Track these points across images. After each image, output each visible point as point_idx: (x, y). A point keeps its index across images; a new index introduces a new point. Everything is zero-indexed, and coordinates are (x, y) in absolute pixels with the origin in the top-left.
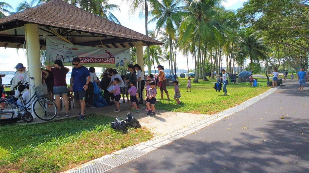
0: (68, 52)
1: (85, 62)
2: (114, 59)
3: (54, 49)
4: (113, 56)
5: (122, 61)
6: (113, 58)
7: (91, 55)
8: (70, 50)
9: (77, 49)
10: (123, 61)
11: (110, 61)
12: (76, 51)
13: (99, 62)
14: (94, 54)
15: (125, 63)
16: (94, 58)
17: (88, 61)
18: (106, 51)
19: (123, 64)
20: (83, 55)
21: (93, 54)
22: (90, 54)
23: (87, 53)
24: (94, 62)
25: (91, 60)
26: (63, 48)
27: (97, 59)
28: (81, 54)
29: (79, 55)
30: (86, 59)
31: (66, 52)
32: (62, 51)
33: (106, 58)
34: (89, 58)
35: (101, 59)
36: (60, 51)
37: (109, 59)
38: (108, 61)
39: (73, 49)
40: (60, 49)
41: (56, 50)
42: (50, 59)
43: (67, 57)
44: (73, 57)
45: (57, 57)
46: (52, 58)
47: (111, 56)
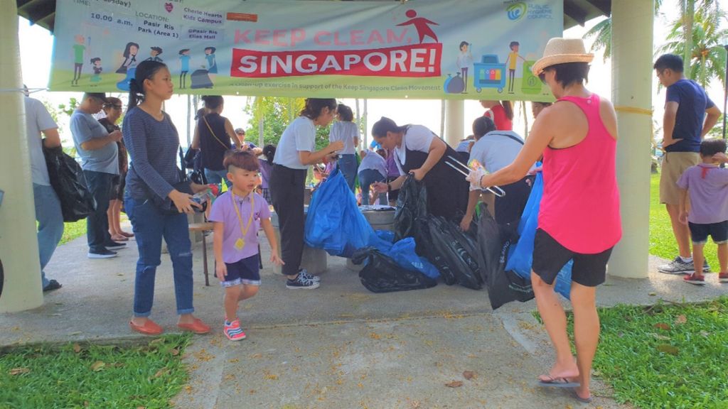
0: (193, 33)
1: (268, 75)
2: (433, 52)
3: (110, 19)
4: (435, 38)
5: (490, 60)
6: (428, 46)
7: (317, 40)
8: (213, 21)
9: (253, 18)
10: (501, 60)
11: (408, 63)
12: (244, 26)
13: (343, 72)
14: (337, 34)
15: (512, 71)
16: (321, 56)
17: (287, 68)
18: (411, 13)
19: (498, 76)
20: (271, 40)
21: (329, 34)
22: (310, 33)
23: (293, 30)
24: (317, 73)
25: (305, 64)
26: (164, 13)
27: (339, 56)
28: (259, 37)
29: (247, 41)
30: (275, 59)
31: (185, 30)
32: (162, 29)
33: (387, 52)
34: (295, 55)
35: (362, 53)
36: (147, 27)
37: (404, 55)
38: (397, 65)
39: (231, 16)
40: (149, 20)
41: (119, 21)
42: (79, 66)
43: (181, 52)
44: (210, 51)
45: (127, 54)
46: (93, 61)
47: (421, 39)
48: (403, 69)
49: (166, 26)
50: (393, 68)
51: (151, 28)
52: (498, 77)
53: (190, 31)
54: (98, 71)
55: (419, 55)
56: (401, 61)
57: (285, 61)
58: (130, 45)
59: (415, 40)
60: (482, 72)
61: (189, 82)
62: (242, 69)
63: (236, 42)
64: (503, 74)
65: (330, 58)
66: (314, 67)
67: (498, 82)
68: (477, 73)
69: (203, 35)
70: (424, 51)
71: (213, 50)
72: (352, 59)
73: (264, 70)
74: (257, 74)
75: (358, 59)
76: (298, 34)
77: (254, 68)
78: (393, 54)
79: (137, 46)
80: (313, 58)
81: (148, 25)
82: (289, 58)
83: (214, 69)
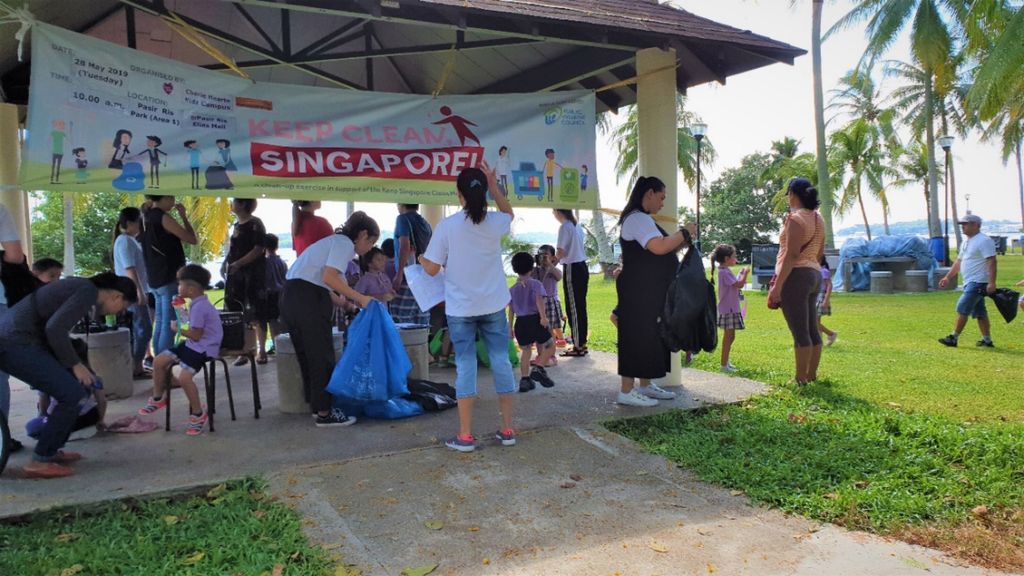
0: (197, 121)
1: (297, 174)
2: (475, 155)
3: (97, 100)
5: (527, 168)
6: (471, 150)
7: (345, 135)
8: (219, 107)
9: (268, 106)
10: (539, 167)
11: (449, 167)
12: (259, 114)
13: (384, 175)
14: (367, 129)
15: (550, 178)
16: (356, 154)
17: (318, 166)
18: (445, 110)
19: (536, 182)
20: (294, 134)
21: (358, 129)
22: (338, 127)
23: (319, 123)
24: (354, 173)
25: (338, 163)
26: (164, 96)
27: (376, 155)
28: (279, 130)
29: (266, 134)
30: (302, 157)
31: (186, 116)
32: (159, 114)
33: (429, 153)
34: (326, 152)
35: (402, 154)
36: (141, 111)
37: (447, 157)
38: (439, 167)
39: (241, 102)
40: (144, 103)
41: (108, 103)
42: (58, 157)
43: (187, 144)
44: (223, 145)
45: (117, 143)
46: (76, 151)
47: (463, 141)
48: (445, 173)
49: (164, 111)
50: (434, 172)
51: (147, 112)
52: (537, 184)
53: (193, 117)
54: (82, 165)
55: (461, 159)
56: (443, 165)
57: (314, 159)
58: (120, 133)
59: (456, 142)
60: (521, 179)
61: (203, 181)
62: (266, 166)
63: (253, 134)
64: (542, 183)
65: (365, 157)
66: (349, 167)
67: (537, 189)
68: (516, 180)
69: (210, 123)
70: (465, 155)
71: (227, 143)
72: (391, 160)
73: (291, 168)
74: (284, 173)
75: (397, 160)
76: (325, 128)
77: (279, 165)
78: (436, 156)
79: (129, 133)
80: (347, 156)
81: (144, 110)
82: (319, 156)
83: (231, 166)
